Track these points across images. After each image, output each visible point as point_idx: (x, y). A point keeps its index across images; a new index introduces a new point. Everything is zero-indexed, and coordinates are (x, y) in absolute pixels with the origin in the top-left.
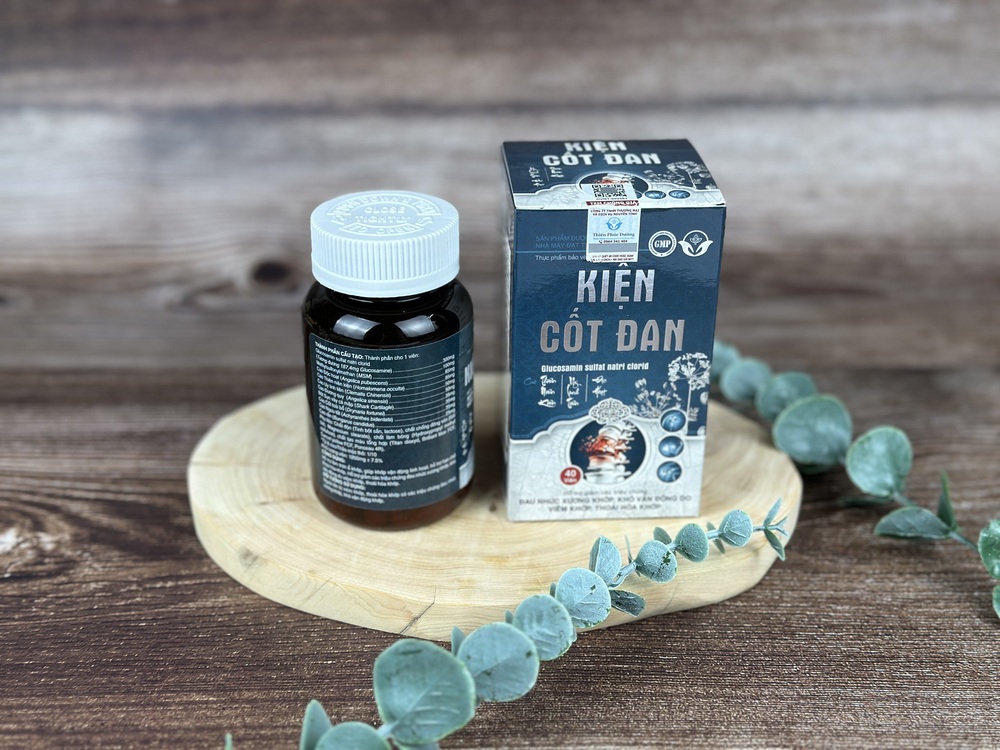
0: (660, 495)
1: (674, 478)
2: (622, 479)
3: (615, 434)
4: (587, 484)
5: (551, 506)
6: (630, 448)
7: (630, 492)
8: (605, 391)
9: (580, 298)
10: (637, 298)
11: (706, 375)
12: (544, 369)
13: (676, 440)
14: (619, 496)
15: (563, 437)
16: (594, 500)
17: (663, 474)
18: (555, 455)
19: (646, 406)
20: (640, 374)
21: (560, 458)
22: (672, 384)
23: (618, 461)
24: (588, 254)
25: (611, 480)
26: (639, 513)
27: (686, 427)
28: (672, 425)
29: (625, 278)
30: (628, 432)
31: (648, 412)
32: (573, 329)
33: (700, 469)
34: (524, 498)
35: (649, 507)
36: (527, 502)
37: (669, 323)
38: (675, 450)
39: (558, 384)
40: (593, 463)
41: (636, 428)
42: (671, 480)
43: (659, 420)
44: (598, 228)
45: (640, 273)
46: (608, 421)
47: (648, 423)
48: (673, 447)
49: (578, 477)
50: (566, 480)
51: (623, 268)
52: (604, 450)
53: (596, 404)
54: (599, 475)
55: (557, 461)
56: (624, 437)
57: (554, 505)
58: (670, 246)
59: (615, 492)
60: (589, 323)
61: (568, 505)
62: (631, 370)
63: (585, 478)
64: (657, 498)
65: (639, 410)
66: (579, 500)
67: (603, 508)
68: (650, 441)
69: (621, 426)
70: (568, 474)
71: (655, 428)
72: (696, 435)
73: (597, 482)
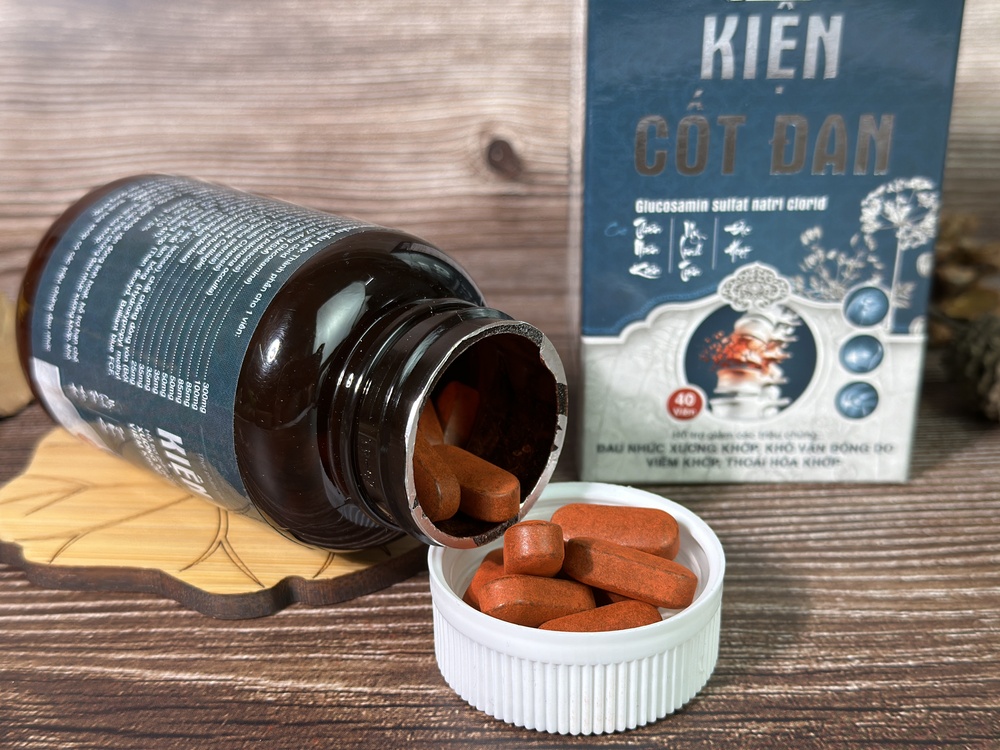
0: (840, 442)
1: (864, 411)
2: (774, 411)
5: (651, 456)
8: (747, 250)
13: (870, 343)
16: (725, 448)
17: (846, 404)
19: (819, 278)
21: (666, 371)
22: (867, 238)
23: (766, 379)
25: (754, 413)
27: (889, 320)
28: (864, 314)
30: (787, 326)
31: (822, 290)
34: (605, 441)
36: (611, 449)
40: (725, 382)
41: (800, 319)
43: (841, 305)
46: (752, 304)
48: (865, 355)
49: (697, 406)
50: (677, 411)
52: (743, 359)
53: (731, 271)
54: (734, 404)
56: (779, 335)
57: (655, 456)
59: (762, 435)
63: (710, 407)
64: (836, 448)
65: (808, 286)
68: (825, 344)
69: (774, 314)
70: (680, 400)
73: (732, 416)
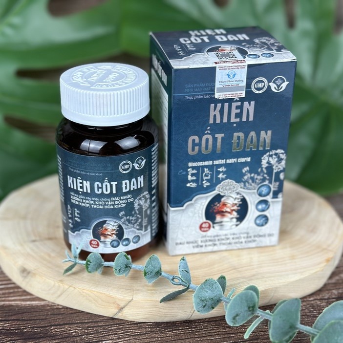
3: (231, 201)
4: (215, 231)
6: (239, 208)
7: (240, 234)
9: (211, 121)
10: (244, 119)
11: (283, 162)
12: (190, 164)
14: (232, 236)
15: (201, 204)
18: (197, 215)
20: (245, 164)
24: (216, 94)
26: (244, 245)
29: (237, 107)
32: (207, 140)
33: (279, 218)
35: (250, 242)
37: (263, 133)
38: (265, 208)
39: (198, 173)
42: (262, 225)
44: (222, 78)
45: (246, 104)
47: (249, 193)
51: (237, 101)
55: (197, 219)
58: (264, 86)
60: (216, 136)
61: (203, 244)
62: (240, 162)
66: (210, 241)
67: (224, 244)
71: (253, 195)
72: (277, 198)
